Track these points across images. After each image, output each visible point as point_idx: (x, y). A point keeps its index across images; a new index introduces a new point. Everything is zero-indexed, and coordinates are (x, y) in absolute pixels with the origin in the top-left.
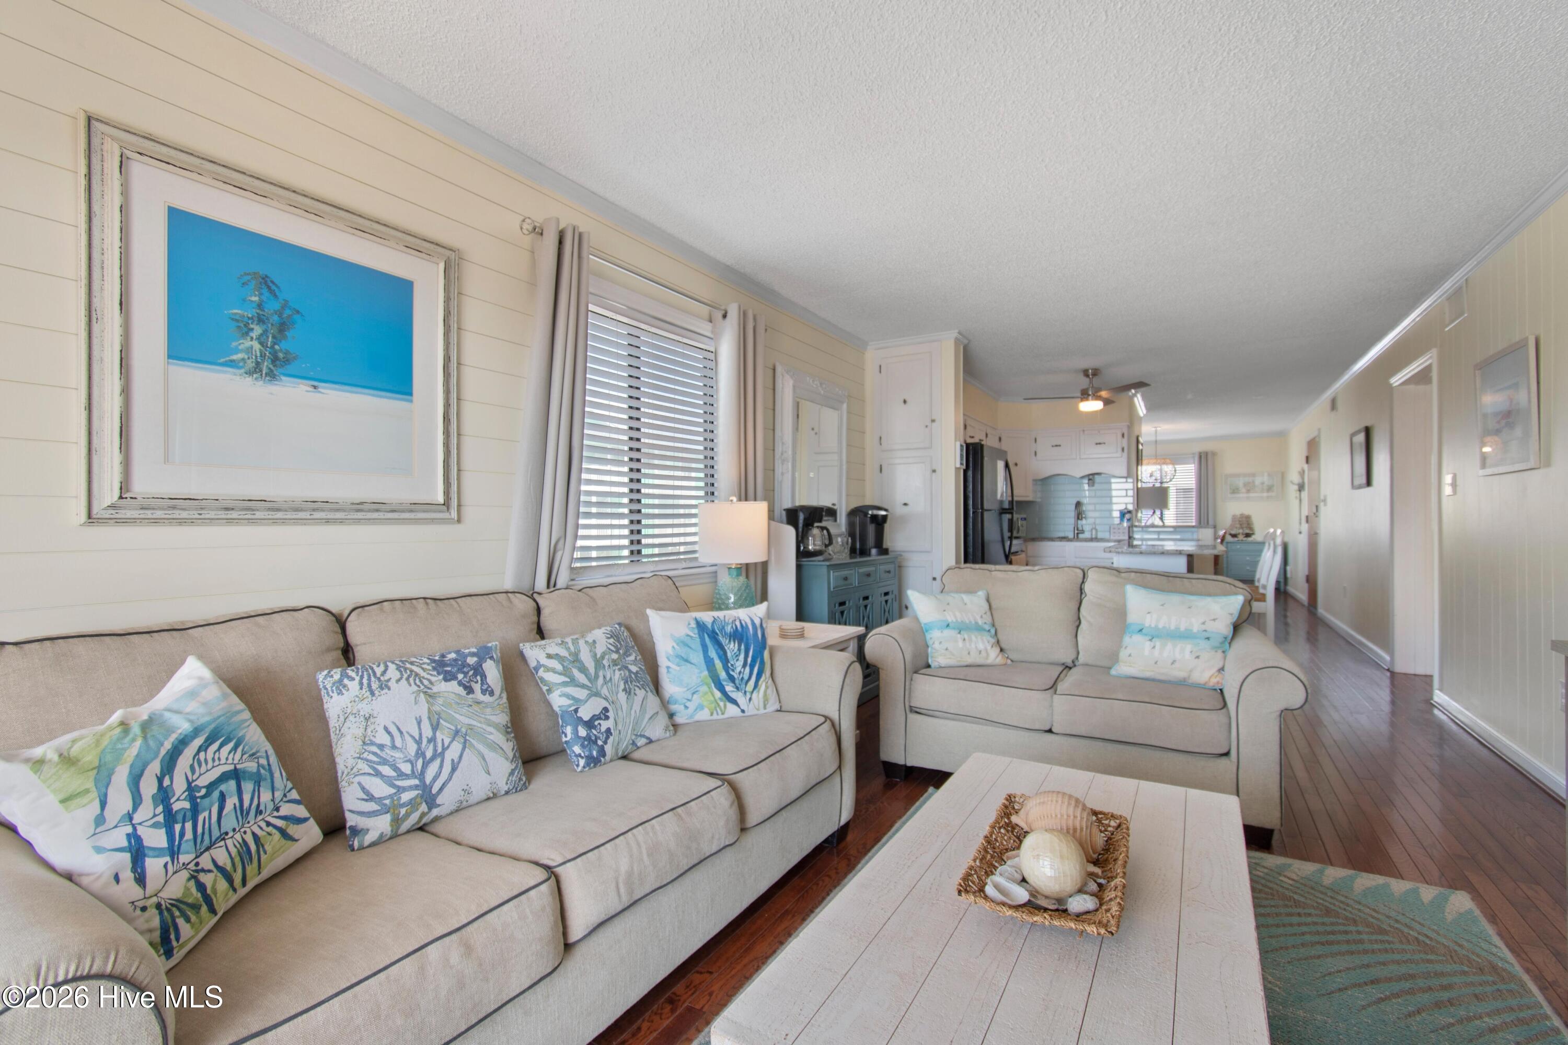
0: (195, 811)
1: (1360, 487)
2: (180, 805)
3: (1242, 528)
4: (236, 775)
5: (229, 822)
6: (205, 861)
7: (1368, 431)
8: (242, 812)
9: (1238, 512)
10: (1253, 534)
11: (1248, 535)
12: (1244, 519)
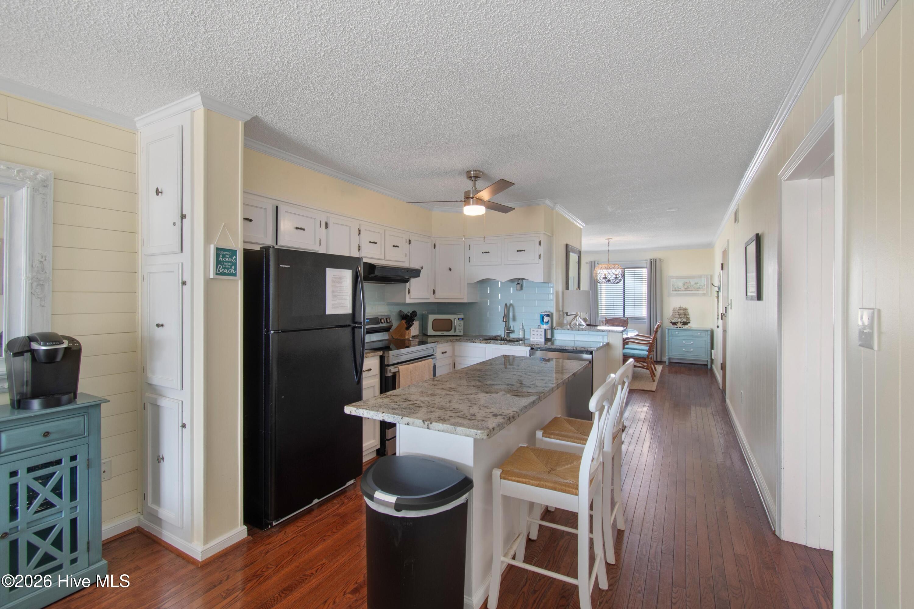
1: (752, 299)
3: (681, 318)
7: (758, 239)
9: (678, 306)
10: (689, 322)
11: (685, 324)
12: (682, 311)
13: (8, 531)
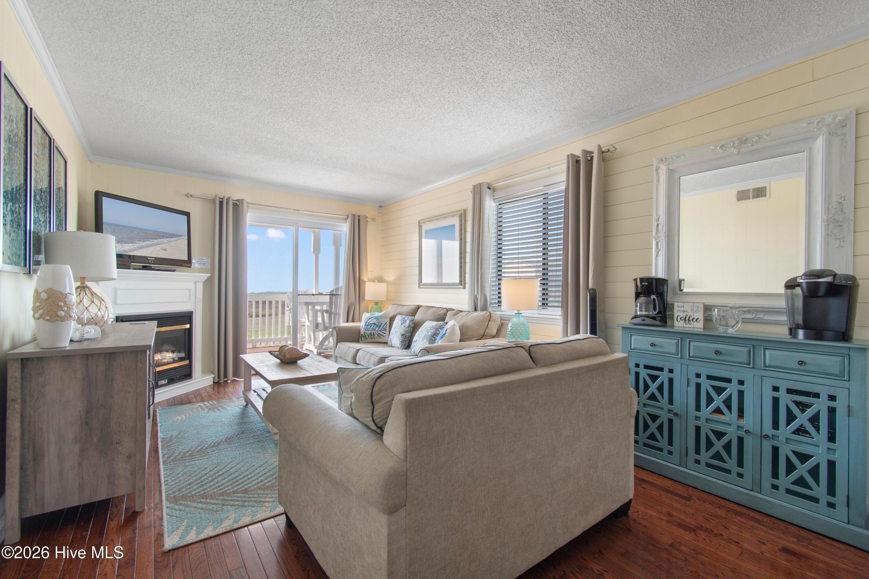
0: (368, 326)
2: (367, 324)
4: (374, 324)
5: (371, 329)
6: (366, 332)
8: (373, 329)
13: (771, 436)
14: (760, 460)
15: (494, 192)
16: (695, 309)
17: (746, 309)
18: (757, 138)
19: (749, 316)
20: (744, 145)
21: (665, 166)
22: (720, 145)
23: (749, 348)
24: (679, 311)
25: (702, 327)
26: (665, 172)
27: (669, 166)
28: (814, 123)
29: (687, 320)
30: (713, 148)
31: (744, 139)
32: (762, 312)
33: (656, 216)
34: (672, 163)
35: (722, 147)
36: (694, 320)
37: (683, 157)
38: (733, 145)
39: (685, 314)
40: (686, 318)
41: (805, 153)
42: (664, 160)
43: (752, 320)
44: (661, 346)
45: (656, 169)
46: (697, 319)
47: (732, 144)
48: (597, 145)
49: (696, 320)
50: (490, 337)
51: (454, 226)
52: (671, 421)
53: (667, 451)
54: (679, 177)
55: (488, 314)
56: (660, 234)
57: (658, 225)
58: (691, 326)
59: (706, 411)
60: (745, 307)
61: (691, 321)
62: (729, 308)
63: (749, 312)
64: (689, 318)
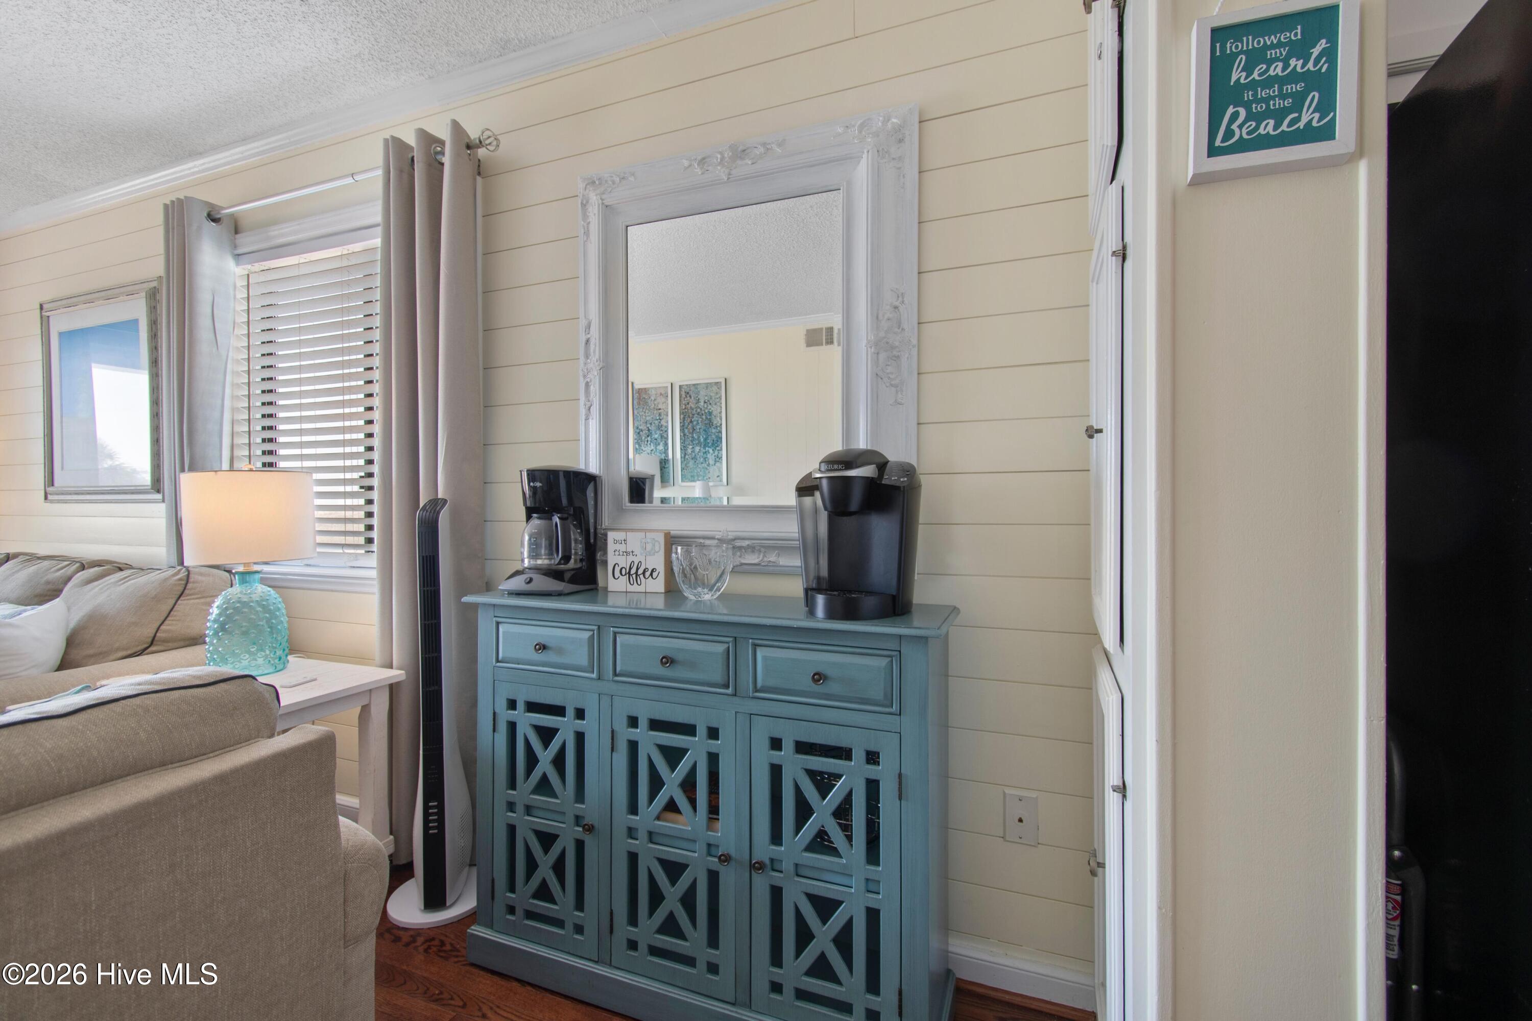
13: (767, 862)
14: (748, 923)
15: (237, 232)
16: (649, 547)
17: (747, 543)
18: (762, 150)
19: (752, 559)
20: (739, 162)
21: (596, 195)
22: (699, 158)
23: (726, 646)
24: (617, 553)
25: (663, 591)
26: (596, 211)
27: (604, 197)
28: (854, 126)
29: (633, 573)
30: (686, 163)
31: (741, 148)
32: (774, 548)
33: (584, 321)
34: (609, 190)
35: (702, 162)
36: (648, 574)
37: (632, 179)
38: (721, 160)
39: (631, 558)
40: (630, 569)
41: (841, 191)
42: (597, 182)
43: (758, 567)
44: (560, 651)
45: (582, 203)
46: (653, 571)
47: (719, 156)
48: (449, 122)
49: (651, 575)
50: (182, 643)
51: (136, 321)
52: (580, 845)
53: (572, 927)
54: (624, 228)
55: (183, 574)
56: (591, 365)
57: (588, 341)
58: (641, 589)
59: (648, 811)
60: (744, 539)
61: (642, 576)
62: (716, 541)
63: (752, 549)
64: (638, 569)
